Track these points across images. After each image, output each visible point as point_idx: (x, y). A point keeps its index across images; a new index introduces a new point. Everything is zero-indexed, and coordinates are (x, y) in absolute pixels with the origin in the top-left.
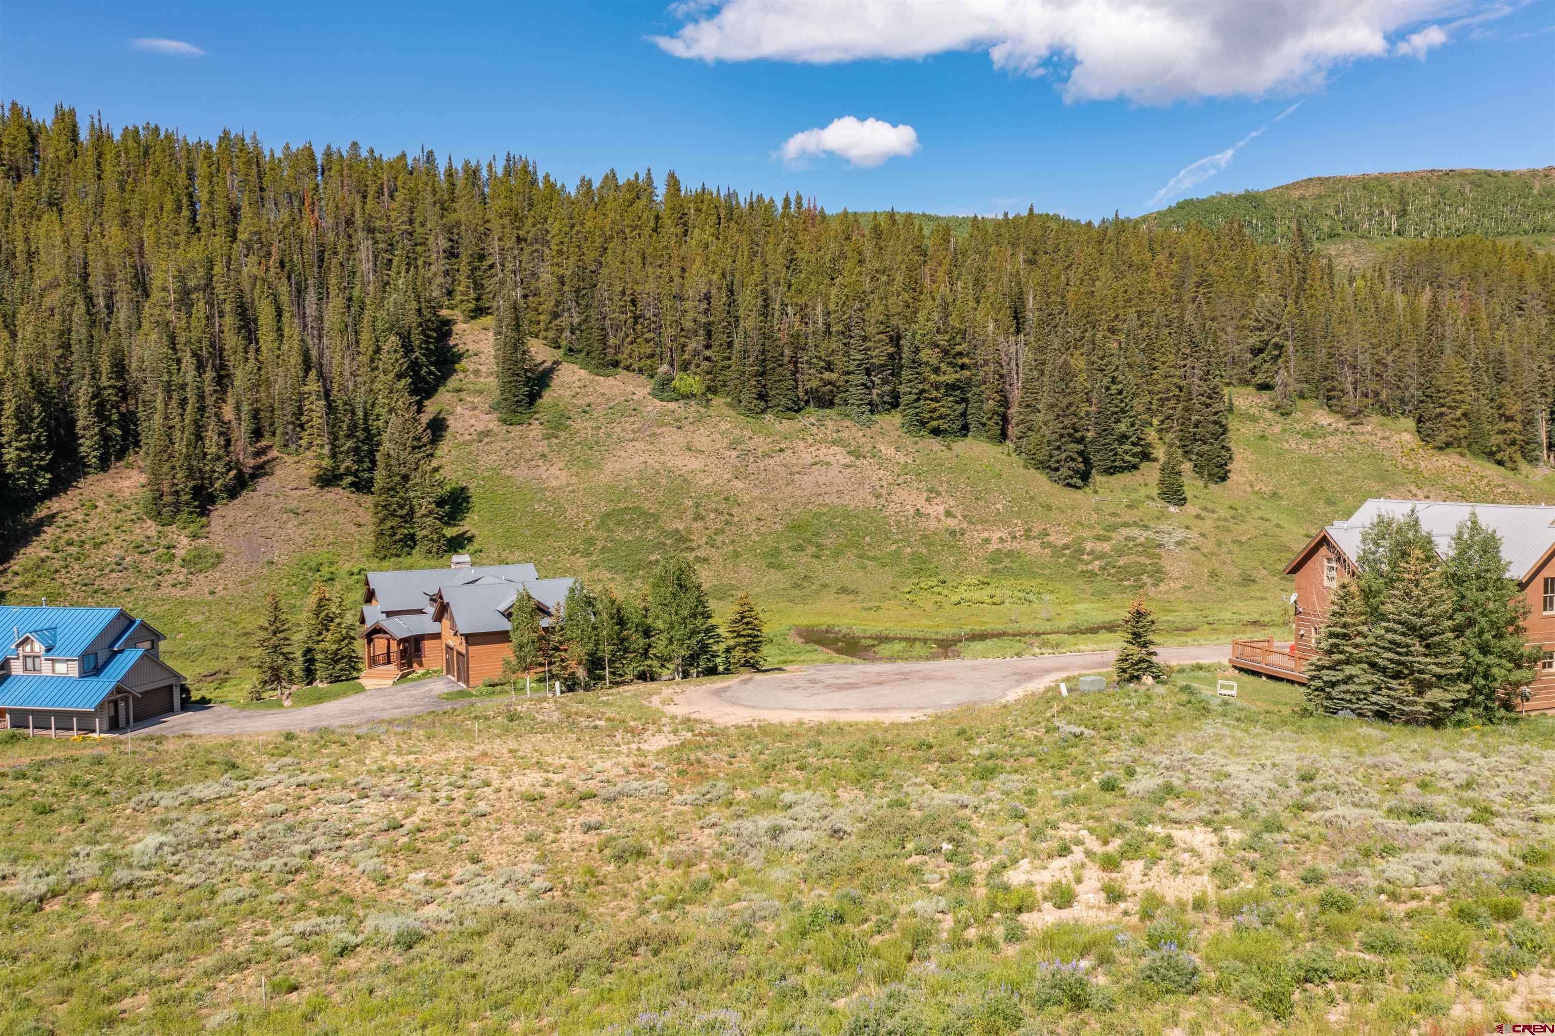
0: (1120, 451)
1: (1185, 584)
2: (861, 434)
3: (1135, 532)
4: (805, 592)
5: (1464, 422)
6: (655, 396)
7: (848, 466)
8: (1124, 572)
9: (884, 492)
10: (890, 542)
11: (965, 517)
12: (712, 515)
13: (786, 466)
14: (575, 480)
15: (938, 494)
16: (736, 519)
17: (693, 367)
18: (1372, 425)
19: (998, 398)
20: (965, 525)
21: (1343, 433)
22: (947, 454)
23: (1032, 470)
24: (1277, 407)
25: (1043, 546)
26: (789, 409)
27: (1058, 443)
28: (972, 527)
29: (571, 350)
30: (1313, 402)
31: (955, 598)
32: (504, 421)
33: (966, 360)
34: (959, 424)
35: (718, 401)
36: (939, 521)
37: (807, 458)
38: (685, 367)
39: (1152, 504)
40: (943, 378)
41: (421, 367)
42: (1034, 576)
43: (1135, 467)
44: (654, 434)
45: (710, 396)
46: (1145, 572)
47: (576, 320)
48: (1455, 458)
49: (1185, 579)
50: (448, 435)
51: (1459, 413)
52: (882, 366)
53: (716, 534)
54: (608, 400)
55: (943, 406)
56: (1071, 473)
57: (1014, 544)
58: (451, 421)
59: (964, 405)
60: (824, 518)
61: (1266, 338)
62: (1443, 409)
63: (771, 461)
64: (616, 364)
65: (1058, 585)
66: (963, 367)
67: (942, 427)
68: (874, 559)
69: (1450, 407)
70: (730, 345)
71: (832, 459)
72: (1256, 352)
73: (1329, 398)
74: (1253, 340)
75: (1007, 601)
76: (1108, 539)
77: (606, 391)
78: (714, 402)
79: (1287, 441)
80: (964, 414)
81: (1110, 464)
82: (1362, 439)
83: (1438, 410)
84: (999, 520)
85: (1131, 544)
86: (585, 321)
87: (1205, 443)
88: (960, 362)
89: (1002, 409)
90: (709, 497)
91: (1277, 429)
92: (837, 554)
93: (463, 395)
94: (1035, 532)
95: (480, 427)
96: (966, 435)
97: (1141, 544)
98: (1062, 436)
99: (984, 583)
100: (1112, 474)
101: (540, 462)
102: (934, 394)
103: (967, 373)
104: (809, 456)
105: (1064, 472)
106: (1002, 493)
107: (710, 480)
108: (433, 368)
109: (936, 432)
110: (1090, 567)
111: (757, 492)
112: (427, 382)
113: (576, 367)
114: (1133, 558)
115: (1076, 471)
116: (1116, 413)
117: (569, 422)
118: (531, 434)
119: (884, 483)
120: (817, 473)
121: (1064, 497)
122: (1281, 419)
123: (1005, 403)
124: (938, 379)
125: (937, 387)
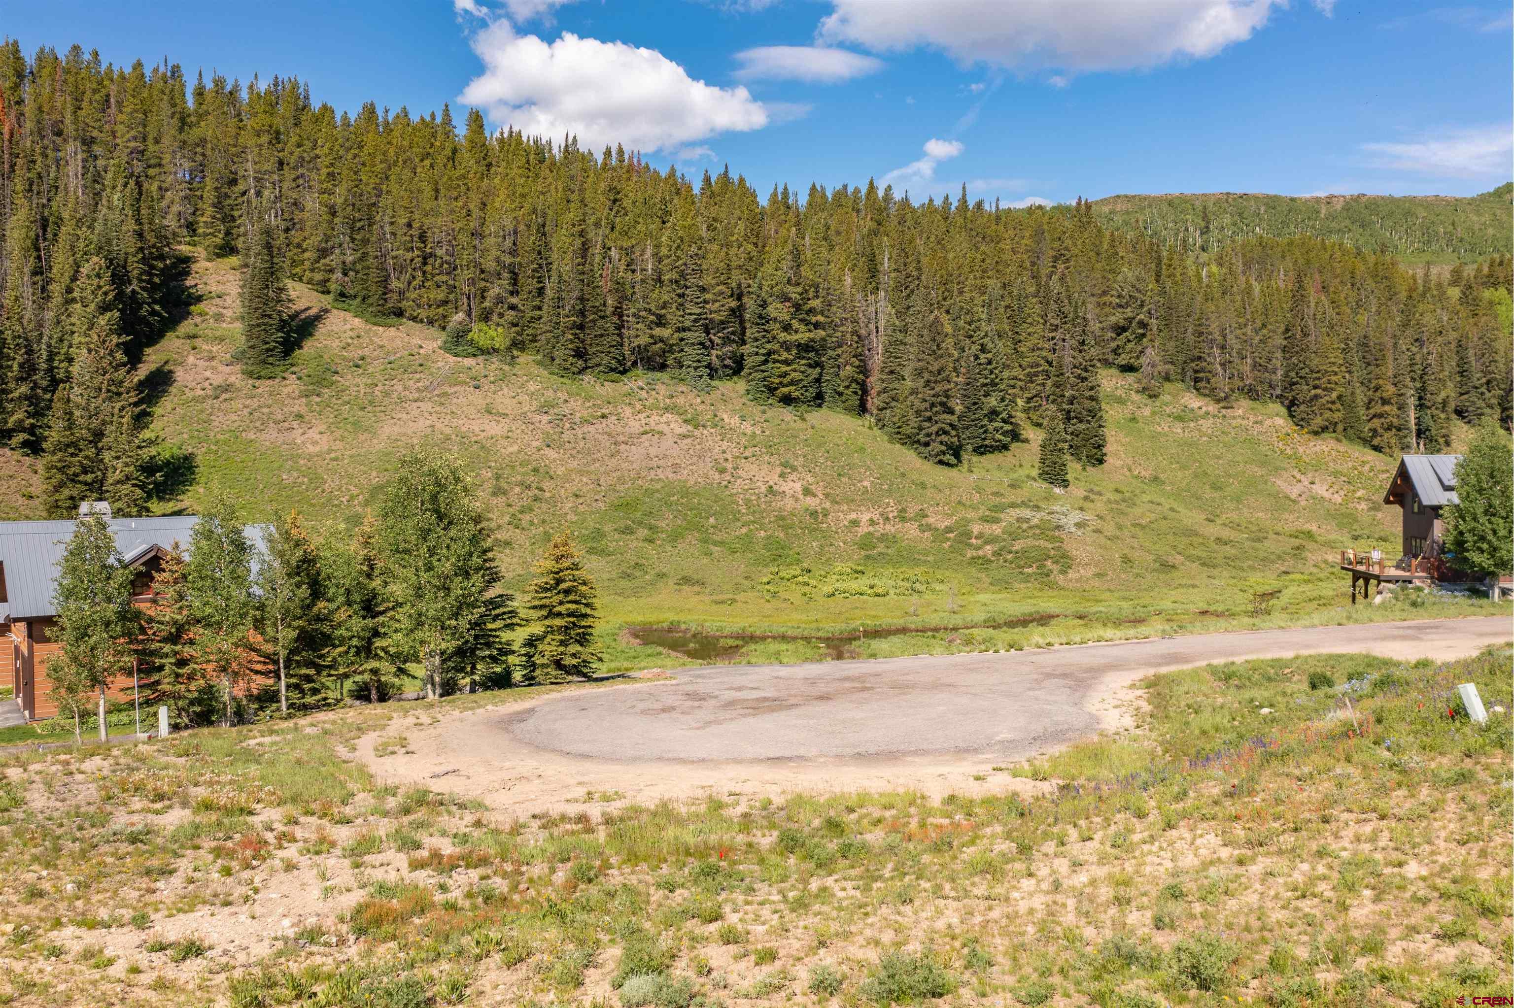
0: (990, 428)
1: (1098, 570)
2: (699, 400)
3: (1027, 513)
4: (636, 583)
5: (1338, 405)
6: (448, 350)
7: (685, 437)
8: (1022, 559)
9: (729, 466)
10: (739, 524)
11: (827, 496)
12: (517, 490)
13: (609, 435)
14: (339, 445)
15: (794, 469)
16: (547, 495)
17: (495, 318)
18: (1243, 407)
19: (857, 363)
20: (828, 505)
21: (1214, 416)
22: (800, 424)
23: (898, 446)
24: (1145, 389)
25: (924, 528)
26: (612, 370)
27: (928, 414)
28: (836, 507)
29: (342, 295)
30: (1180, 385)
31: (827, 589)
32: (250, 374)
33: (820, 318)
34: (812, 392)
35: (525, 359)
36: (797, 500)
37: (635, 426)
38: (486, 317)
39: (1035, 484)
40: (795, 337)
41: (140, 306)
42: (916, 563)
43: (1005, 447)
44: (445, 394)
45: (515, 353)
46: (1048, 557)
47: (350, 259)
48: (1332, 443)
49: (1096, 566)
50: (173, 390)
51: (1334, 395)
52: (722, 322)
53: (522, 512)
54: (388, 354)
55: (795, 370)
56: (944, 448)
57: (888, 527)
58: (180, 374)
59: (818, 370)
60: (657, 495)
61: (1130, 315)
62: (1319, 391)
63: (591, 429)
64: (400, 313)
65: (948, 573)
66: (817, 326)
67: (794, 395)
68: (722, 543)
69: (1325, 389)
70: (541, 291)
71: (663, 427)
72: (1120, 330)
73: (1197, 380)
74: (1117, 318)
75: (892, 592)
76: (997, 521)
77: (385, 342)
78: (521, 360)
79: (1159, 424)
80: (818, 380)
81: (980, 443)
82: (1234, 423)
83: (1313, 392)
84: (869, 499)
85: (1025, 526)
86: (361, 259)
87: (1081, 422)
88: (814, 320)
89: (861, 376)
90: (513, 467)
91: (1147, 412)
92: (674, 538)
93: (198, 342)
94: (911, 513)
95: (217, 380)
96: (820, 406)
97: (1037, 526)
98: (933, 405)
99: (857, 572)
100: (982, 454)
101: (295, 424)
102: (785, 355)
103: (821, 333)
104: (637, 424)
105: (936, 447)
106: (868, 468)
107: (515, 448)
108: (157, 307)
109: (787, 400)
110: (980, 553)
111: (573, 464)
112: (148, 324)
113: (348, 315)
114: (1030, 542)
115: (950, 447)
116: (986, 385)
117: (336, 378)
118: (286, 391)
119: (729, 456)
120: (647, 444)
121: (941, 474)
122: (1149, 401)
123: (864, 370)
124: (788, 338)
125: (787, 348)
